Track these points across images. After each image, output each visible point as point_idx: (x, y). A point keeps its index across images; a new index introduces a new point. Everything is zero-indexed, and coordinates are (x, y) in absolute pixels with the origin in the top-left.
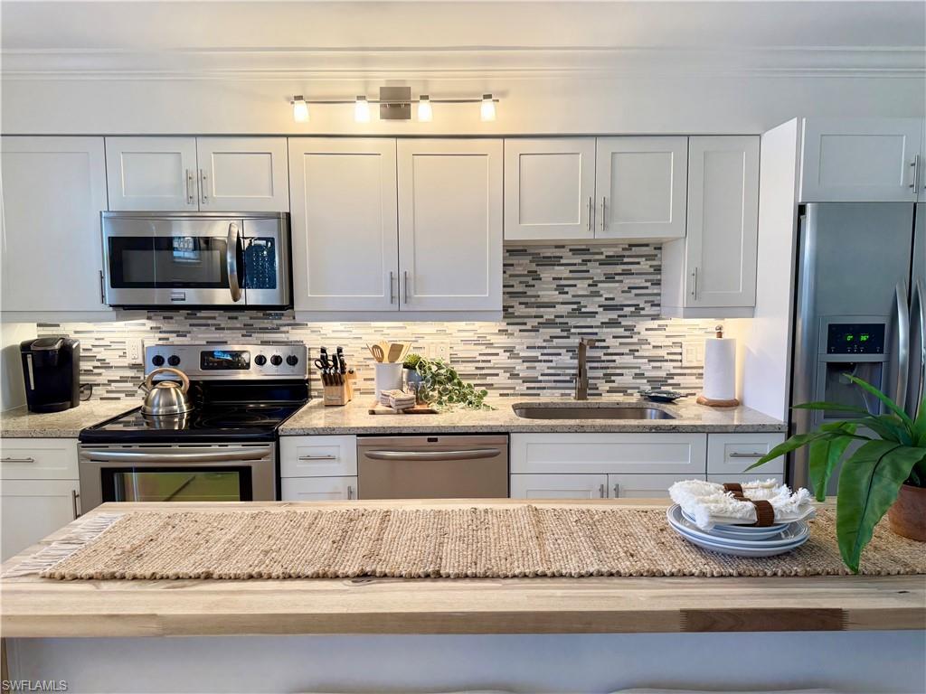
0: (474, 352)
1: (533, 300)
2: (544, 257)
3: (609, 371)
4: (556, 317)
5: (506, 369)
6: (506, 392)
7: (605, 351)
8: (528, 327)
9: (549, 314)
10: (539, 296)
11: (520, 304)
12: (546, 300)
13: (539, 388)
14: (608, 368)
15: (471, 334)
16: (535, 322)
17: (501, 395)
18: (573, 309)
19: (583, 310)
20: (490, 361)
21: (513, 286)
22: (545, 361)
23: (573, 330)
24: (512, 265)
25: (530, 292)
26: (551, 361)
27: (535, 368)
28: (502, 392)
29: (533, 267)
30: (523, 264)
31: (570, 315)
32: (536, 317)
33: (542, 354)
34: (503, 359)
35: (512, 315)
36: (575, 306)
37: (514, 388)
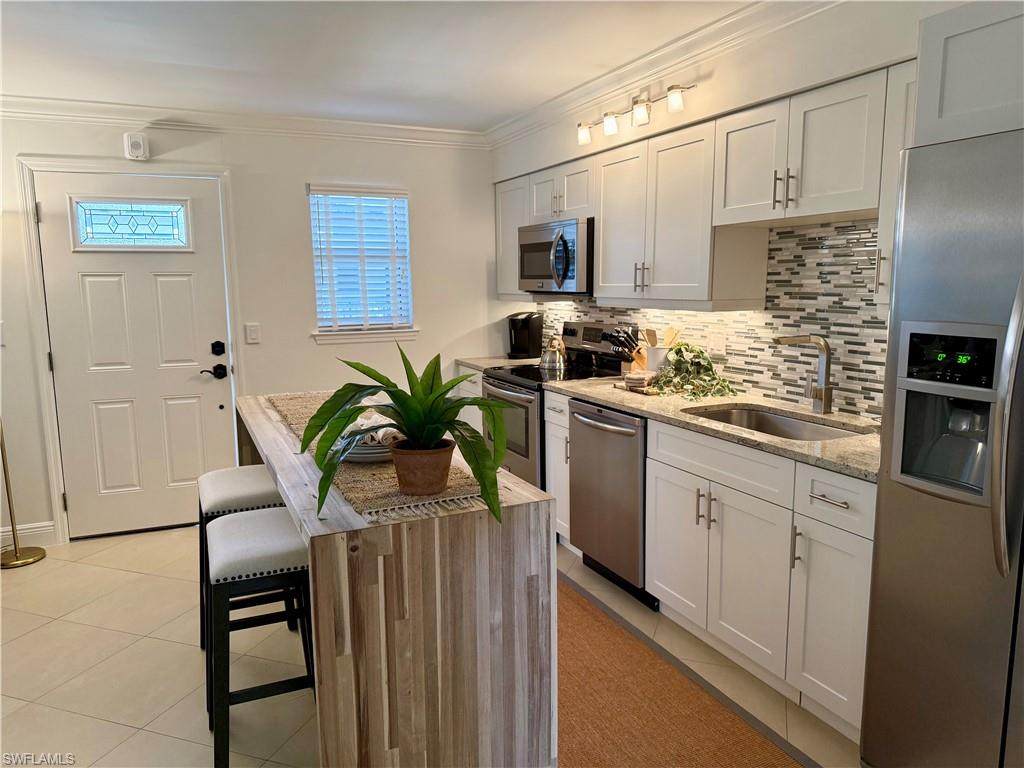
0: (743, 345)
1: (797, 289)
2: (810, 239)
3: (868, 385)
4: (817, 310)
5: (771, 368)
6: (769, 392)
7: (865, 357)
8: (790, 322)
9: (810, 306)
10: (801, 285)
11: (786, 294)
12: (809, 290)
13: (798, 394)
14: (866, 380)
15: (743, 326)
16: (797, 316)
17: (765, 395)
18: (834, 302)
19: (845, 303)
20: (756, 357)
21: (779, 274)
22: (804, 363)
23: (833, 328)
24: (780, 249)
25: (795, 280)
26: (810, 364)
27: (794, 369)
28: (765, 392)
30: (790, 247)
31: (831, 309)
32: (799, 310)
33: (802, 355)
34: (767, 356)
35: (776, 307)
36: (836, 299)
37: (775, 390)
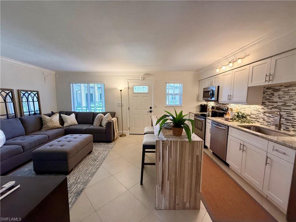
0: (255, 113)
1: (271, 101)
2: (276, 89)
3: (293, 124)
4: (277, 106)
5: (262, 118)
6: (262, 124)
7: (293, 118)
8: (269, 108)
9: (275, 105)
10: (273, 100)
11: (268, 102)
12: (275, 101)
13: (270, 125)
14: (293, 123)
15: (255, 108)
16: (271, 107)
17: (261, 124)
18: (283, 104)
19: (287, 104)
20: (259, 115)
21: (266, 97)
22: (273, 118)
23: (282, 110)
24: (267, 92)
25: (271, 99)
26: (274, 118)
27: (270, 119)
28: (261, 123)
29: (273, 92)
30: (270, 91)
31: (282, 106)
32: (271, 105)
33: (272, 116)
34: (262, 115)
35: (265, 105)
36: (284, 103)
37: (264, 123)
